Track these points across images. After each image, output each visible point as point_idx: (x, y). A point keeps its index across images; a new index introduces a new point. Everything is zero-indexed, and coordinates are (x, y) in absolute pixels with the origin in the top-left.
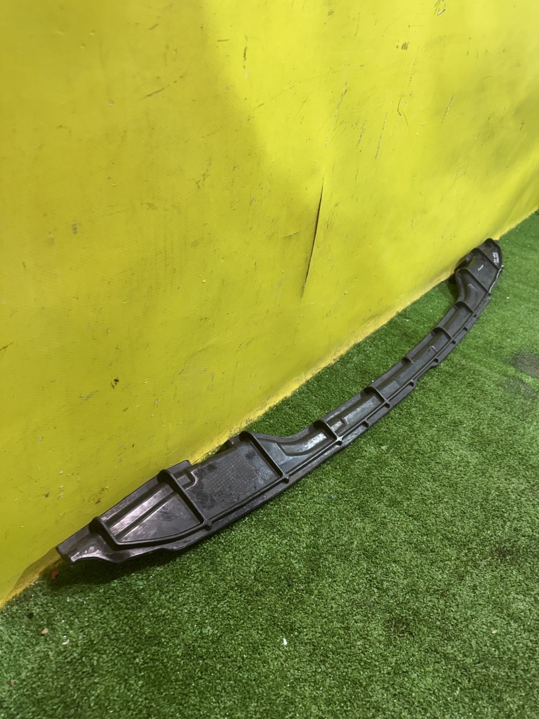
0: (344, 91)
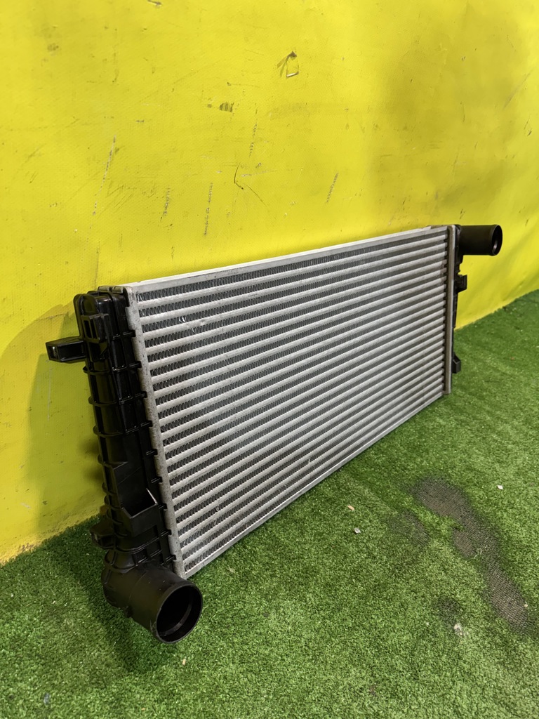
0: (112, 148)
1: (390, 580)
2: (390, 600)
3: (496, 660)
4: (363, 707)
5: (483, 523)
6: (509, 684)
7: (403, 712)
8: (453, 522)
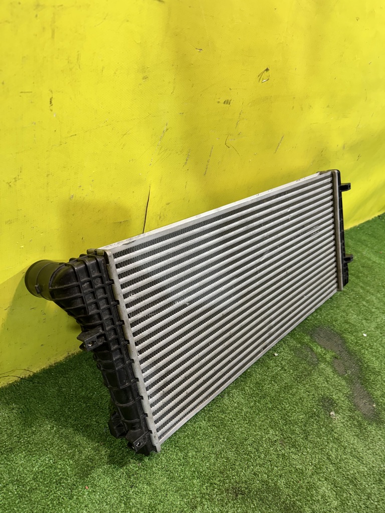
0: (165, 129)
1: (294, 384)
2: (294, 395)
3: (354, 434)
4: (276, 450)
5: (352, 356)
6: (360, 447)
7: (298, 455)
8: (334, 354)
